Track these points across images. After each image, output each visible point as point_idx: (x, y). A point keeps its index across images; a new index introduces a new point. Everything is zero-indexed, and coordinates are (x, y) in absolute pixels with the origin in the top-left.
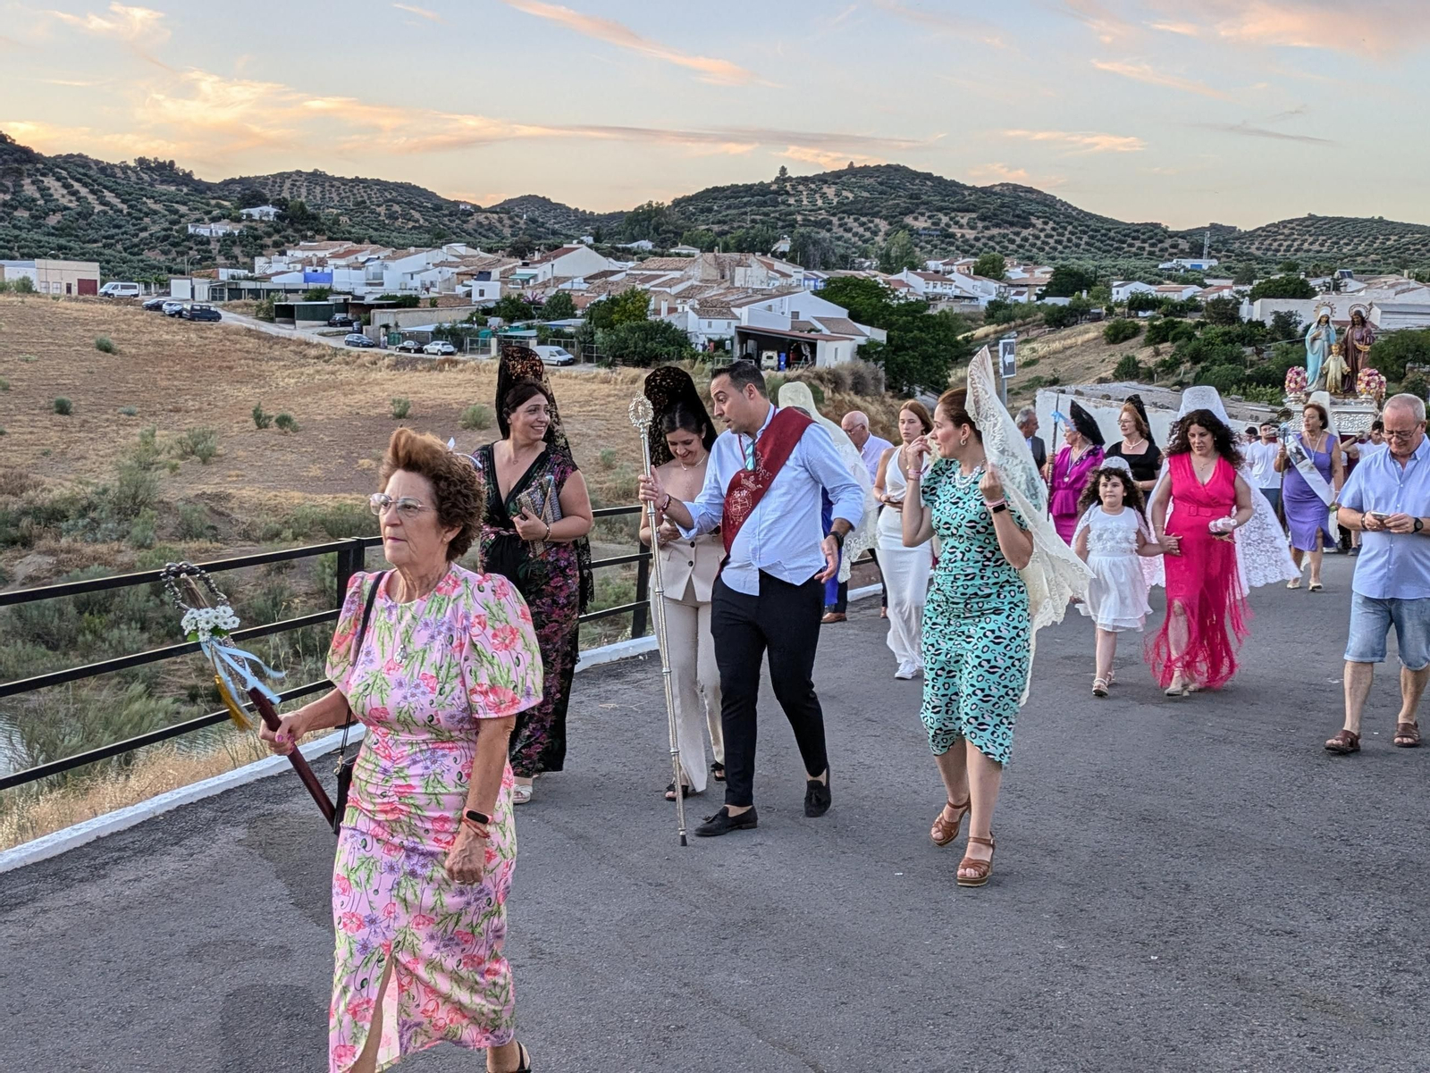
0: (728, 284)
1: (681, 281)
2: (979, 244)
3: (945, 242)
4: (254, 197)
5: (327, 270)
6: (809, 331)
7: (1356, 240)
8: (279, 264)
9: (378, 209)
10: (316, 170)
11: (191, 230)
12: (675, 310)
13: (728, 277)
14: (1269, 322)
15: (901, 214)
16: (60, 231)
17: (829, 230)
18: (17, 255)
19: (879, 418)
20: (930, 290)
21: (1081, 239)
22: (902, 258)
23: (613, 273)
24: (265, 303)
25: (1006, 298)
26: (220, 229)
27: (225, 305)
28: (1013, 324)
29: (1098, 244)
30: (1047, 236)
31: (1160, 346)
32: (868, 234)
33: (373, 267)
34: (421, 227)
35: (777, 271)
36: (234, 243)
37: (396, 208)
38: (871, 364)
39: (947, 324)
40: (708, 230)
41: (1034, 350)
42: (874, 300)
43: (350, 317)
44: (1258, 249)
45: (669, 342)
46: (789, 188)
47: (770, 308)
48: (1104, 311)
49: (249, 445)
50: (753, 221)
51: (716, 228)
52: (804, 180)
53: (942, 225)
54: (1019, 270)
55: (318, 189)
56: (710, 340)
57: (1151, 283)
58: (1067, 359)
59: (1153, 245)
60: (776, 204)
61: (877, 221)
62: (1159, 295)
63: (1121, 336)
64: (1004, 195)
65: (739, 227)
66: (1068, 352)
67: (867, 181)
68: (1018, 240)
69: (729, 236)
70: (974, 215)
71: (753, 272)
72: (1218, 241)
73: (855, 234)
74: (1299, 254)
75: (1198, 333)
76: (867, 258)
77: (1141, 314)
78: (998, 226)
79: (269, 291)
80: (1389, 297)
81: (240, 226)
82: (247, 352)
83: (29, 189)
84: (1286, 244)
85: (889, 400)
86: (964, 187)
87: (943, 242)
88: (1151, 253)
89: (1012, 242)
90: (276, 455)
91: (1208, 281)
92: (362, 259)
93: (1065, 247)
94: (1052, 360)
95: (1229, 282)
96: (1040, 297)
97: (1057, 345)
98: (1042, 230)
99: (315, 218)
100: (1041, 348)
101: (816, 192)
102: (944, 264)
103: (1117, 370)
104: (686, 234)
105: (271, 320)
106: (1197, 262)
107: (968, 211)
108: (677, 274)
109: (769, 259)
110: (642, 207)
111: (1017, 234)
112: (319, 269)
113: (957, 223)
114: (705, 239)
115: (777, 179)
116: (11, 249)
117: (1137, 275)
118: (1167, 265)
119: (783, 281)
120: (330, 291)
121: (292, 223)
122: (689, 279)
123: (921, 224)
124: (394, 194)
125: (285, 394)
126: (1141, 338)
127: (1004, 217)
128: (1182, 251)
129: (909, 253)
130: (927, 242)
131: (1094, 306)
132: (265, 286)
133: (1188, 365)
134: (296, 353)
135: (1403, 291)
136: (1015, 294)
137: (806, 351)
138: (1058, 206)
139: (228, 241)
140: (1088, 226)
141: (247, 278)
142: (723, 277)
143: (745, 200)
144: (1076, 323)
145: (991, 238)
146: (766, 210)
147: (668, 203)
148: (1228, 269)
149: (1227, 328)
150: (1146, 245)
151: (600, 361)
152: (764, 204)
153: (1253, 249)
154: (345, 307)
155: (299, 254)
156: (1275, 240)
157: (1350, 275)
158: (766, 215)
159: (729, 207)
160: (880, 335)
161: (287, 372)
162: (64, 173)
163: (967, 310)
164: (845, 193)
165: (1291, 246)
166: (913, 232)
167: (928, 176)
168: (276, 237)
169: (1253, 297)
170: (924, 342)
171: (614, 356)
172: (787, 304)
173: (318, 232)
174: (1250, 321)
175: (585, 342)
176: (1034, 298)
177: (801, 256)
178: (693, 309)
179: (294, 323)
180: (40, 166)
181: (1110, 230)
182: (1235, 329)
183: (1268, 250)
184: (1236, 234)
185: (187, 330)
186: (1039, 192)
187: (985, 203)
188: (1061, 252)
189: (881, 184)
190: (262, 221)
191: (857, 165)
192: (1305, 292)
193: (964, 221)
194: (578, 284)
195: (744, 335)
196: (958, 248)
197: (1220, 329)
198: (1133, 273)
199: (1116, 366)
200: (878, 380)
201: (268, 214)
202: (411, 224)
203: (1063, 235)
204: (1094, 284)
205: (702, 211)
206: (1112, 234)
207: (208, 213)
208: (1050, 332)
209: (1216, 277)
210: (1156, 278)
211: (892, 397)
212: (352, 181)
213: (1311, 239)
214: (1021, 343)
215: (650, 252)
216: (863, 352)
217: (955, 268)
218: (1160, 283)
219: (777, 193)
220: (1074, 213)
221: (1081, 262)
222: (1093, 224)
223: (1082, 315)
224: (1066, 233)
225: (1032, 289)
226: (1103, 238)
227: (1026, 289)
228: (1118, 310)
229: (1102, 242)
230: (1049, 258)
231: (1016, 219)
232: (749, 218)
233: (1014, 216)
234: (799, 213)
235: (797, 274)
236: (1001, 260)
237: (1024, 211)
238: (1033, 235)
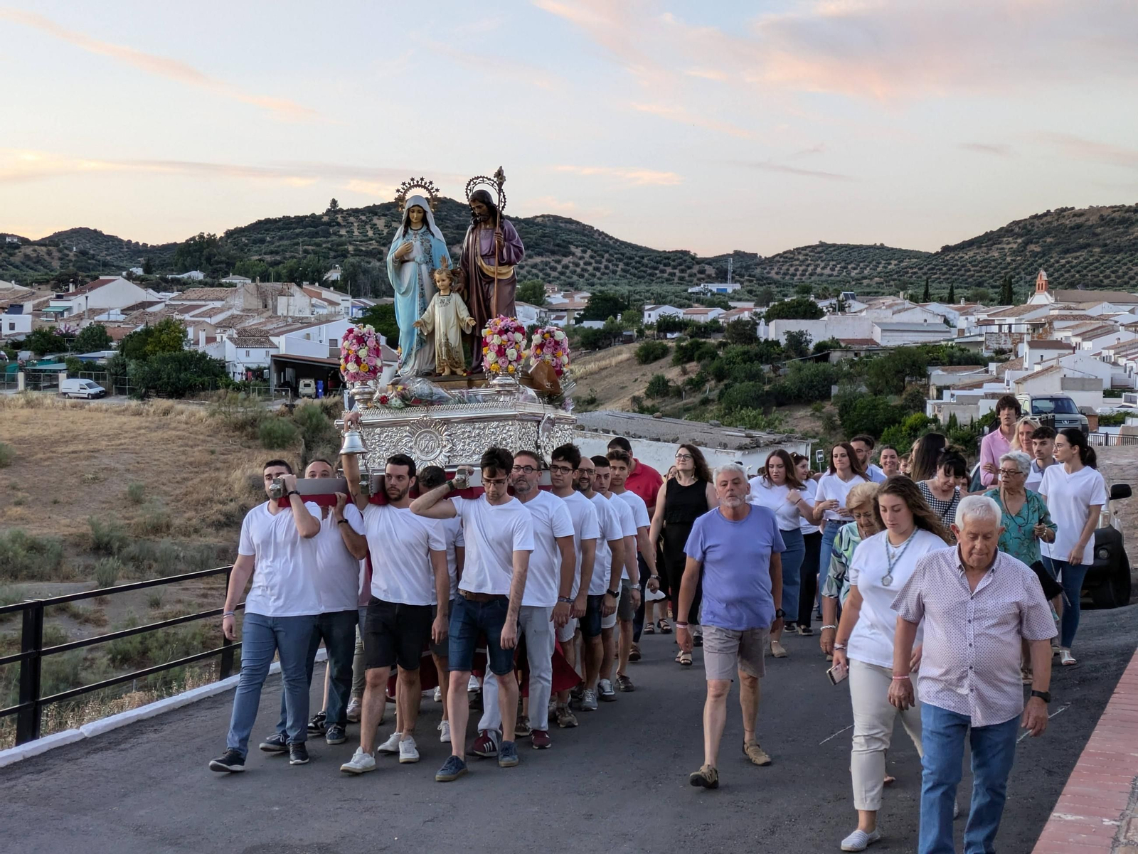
0: (270, 313)
1: (221, 310)
2: (523, 272)
7: (861, 265)
12: (214, 339)
13: (270, 306)
14: (783, 341)
21: (617, 266)
23: (151, 304)
29: (632, 271)
30: (586, 264)
31: (687, 366)
35: (325, 300)
40: (260, 260)
44: (777, 273)
45: (203, 372)
46: (340, 219)
47: (308, 336)
48: (636, 334)
50: (306, 251)
51: (268, 258)
52: (355, 212)
54: (559, 296)
56: (248, 369)
57: (681, 306)
58: (603, 379)
59: (682, 271)
60: (327, 235)
62: (688, 317)
63: (651, 357)
64: (545, 226)
65: (291, 257)
66: (604, 373)
69: (281, 265)
71: (296, 301)
72: (741, 267)
74: (813, 278)
75: (720, 353)
77: (669, 335)
78: (539, 254)
80: (887, 316)
84: (801, 268)
88: (681, 279)
89: (554, 269)
91: (732, 304)
93: (603, 274)
94: (589, 380)
95: (751, 305)
96: (578, 321)
97: (592, 366)
98: (581, 258)
100: (578, 369)
101: (366, 223)
103: (648, 389)
104: (238, 264)
106: (722, 286)
108: (218, 304)
109: (316, 288)
110: (193, 239)
111: (559, 262)
114: (256, 269)
115: (328, 211)
117: (669, 299)
118: (696, 289)
119: (331, 309)
122: (229, 309)
126: (669, 359)
127: (546, 246)
128: (709, 276)
131: (626, 329)
133: (713, 382)
135: (899, 311)
138: (596, 235)
140: (623, 254)
142: (265, 306)
143: (297, 231)
144: (610, 345)
145: (535, 266)
147: (220, 234)
148: (750, 292)
149: (746, 348)
150: (677, 271)
151: (133, 393)
152: (316, 235)
153: (773, 274)
156: (791, 266)
157: (853, 297)
158: (318, 245)
159: (281, 238)
165: (805, 271)
169: (769, 318)
171: (148, 388)
172: (325, 333)
174: (766, 341)
175: (116, 374)
176: (573, 322)
177: (350, 285)
178: (231, 338)
182: (753, 348)
183: (785, 274)
184: (757, 261)
186: (578, 223)
188: (599, 279)
192: (815, 314)
194: (116, 315)
195: (281, 363)
197: (739, 348)
198: (665, 297)
199: (647, 385)
203: (600, 262)
204: (627, 308)
205: (255, 242)
206: (645, 261)
208: (586, 355)
209: (740, 300)
210: (685, 302)
213: (822, 265)
215: (200, 282)
218: (690, 306)
219: (329, 224)
220: (611, 242)
221: (618, 288)
222: (628, 252)
223: (615, 338)
224: (604, 260)
225: (571, 313)
226: (638, 265)
227: (565, 314)
228: (648, 332)
229: (636, 269)
230: (588, 284)
231: (556, 248)
232: (301, 248)
233: (554, 245)
234: (350, 244)
235: (345, 301)
236: (541, 287)
237: (562, 241)
238: (573, 263)
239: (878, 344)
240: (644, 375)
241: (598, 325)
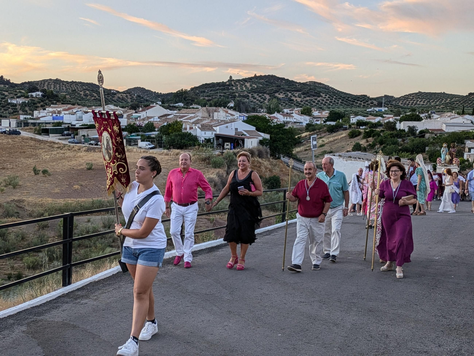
0: (211, 118)
1: (194, 117)
2: (302, 103)
3: (290, 103)
4: (33, 89)
5: (61, 115)
6: (242, 135)
7: (436, 100)
8: (43, 113)
9: (81, 93)
10: (57, 79)
11: (9, 101)
12: (192, 128)
13: (211, 116)
14: (407, 130)
15: (274, 92)
17: (248, 99)
19: (268, 166)
20: (285, 120)
21: (339, 101)
22: (275, 108)
23: (169, 115)
24: (38, 128)
25: (312, 123)
26: (21, 101)
27: (22, 129)
28: (315, 132)
29: (345, 103)
30: (326, 100)
31: (369, 139)
32: (262, 100)
33: (79, 114)
34: (97, 99)
35: (230, 114)
36: (26, 106)
37: (87, 92)
38: (265, 147)
39: (291, 132)
40: (204, 99)
41: (323, 141)
42: (265, 124)
43: (70, 132)
44: (401, 104)
45: (190, 140)
46: (233, 83)
47: (227, 127)
48: (348, 127)
49: (32, 181)
50: (220, 96)
51: (207, 98)
52: (238, 81)
53: (289, 96)
54: (317, 112)
55: (58, 86)
56: (205, 139)
57: (364, 116)
58: (335, 144)
59: (364, 103)
60: (228, 89)
61: (265, 95)
62: (368, 120)
63: (354, 135)
64: (311, 86)
65: (215, 98)
66: (336, 142)
67: (261, 81)
68: (316, 101)
69: (212, 101)
70: (300, 93)
71: (221, 114)
72: (387, 101)
73: (257, 100)
74: (416, 106)
75: (381, 134)
76: (262, 108)
77: (361, 127)
78: (309, 96)
79: (39, 123)
80: (448, 120)
81: (28, 99)
82: (31, 146)
84: (411, 102)
85: (271, 160)
86: (296, 83)
87: (289, 102)
88: (364, 106)
89: (314, 102)
90: (42, 185)
91: (384, 115)
92: (74, 111)
93: (333, 104)
94: (330, 144)
95: (392, 116)
96: (325, 122)
97: (331, 139)
98: (325, 98)
99: (57, 96)
100: (326, 140)
101: (243, 85)
102: (290, 110)
103: (353, 148)
104: (196, 100)
105: (40, 134)
106: (380, 109)
107: (298, 91)
108: (193, 115)
109: (226, 109)
110: (179, 91)
111: (316, 99)
112: (58, 115)
113: (294, 96)
114: (202, 102)
115: (229, 80)
117: (359, 113)
118: (370, 110)
119: (231, 117)
120: (63, 123)
121: (48, 98)
122: (197, 117)
123: (281, 96)
124: (87, 87)
125: (45, 162)
126: (361, 136)
127: (311, 93)
128: (375, 105)
129: (278, 106)
130: (284, 103)
131: (344, 125)
132: (38, 121)
133: (379, 145)
134: (49, 146)
135: (453, 118)
136: (315, 121)
137: (241, 142)
138: (330, 89)
139: (24, 105)
140: (341, 96)
141: (31, 119)
142: (210, 116)
143: (217, 88)
144: (338, 131)
145: (307, 101)
146: (225, 91)
147: (189, 89)
148: (391, 111)
149: (392, 132)
150: (362, 103)
151: (165, 147)
152: (224, 89)
153: (400, 104)
154: (68, 129)
155: (51, 109)
156: (407, 101)
157: (434, 113)
158: (225, 93)
159: (211, 91)
160: (267, 136)
161: (46, 154)
163: (299, 127)
164: (253, 85)
165: (413, 103)
166: (278, 99)
167: (283, 79)
168: (42, 103)
169: (401, 121)
170: (283, 139)
171: (170, 145)
172: (234, 125)
173: (58, 101)
174: (400, 129)
175: (159, 140)
176: (323, 122)
177: (238, 108)
178: (199, 128)
179: (49, 135)
181: (349, 98)
182: (395, 132)
183: (405, 104)
184: (394, 99)
185: (8, 138)
186: (323, 84)
187: (304, 88)
188: (332, 106)
189: (266, 82)
190: (37, 98)
191: (257, 75)
192: (419, 119)
193: (297, 95)
194: (156, 119)
195: (218, 137)
196: (295, 105)
197: (389, 132)
198: (358, 113)
199: (353, 146)
200: (267, 153)
201: (39, 95)
202: (93, 98)
204: (344, 117)
205: (201, 92)
206: (350, 99)
207: (16, 95)
208: (329, 134)
209: (387, 114)
210: (366, 115)
211: (272, 159)
212: (71, 82)
213: (420, 100)
214: (319, 138)
215: (183, 107)
216: (261, 142)
217: (294, 112)
218: (368, 116)
219: (229, 85)
220: (336, 92)
221: (339, 109)
222: (343, 95)
224: (333, 99)
225: (322, 119)
226: (347, 100)
227: (319, 119)
228: (353, 126)
229: (346, 102)
230: (328, 108)
231: (315, 94)
232: (219, 95)
233: (314, 93)
234: (237, 93)
235: (237, 114)
236: (310, 109)
237: (318, 91)
238: (322, 100)
239: (444, 131)
240: (351, 142)
241: (333, 123)
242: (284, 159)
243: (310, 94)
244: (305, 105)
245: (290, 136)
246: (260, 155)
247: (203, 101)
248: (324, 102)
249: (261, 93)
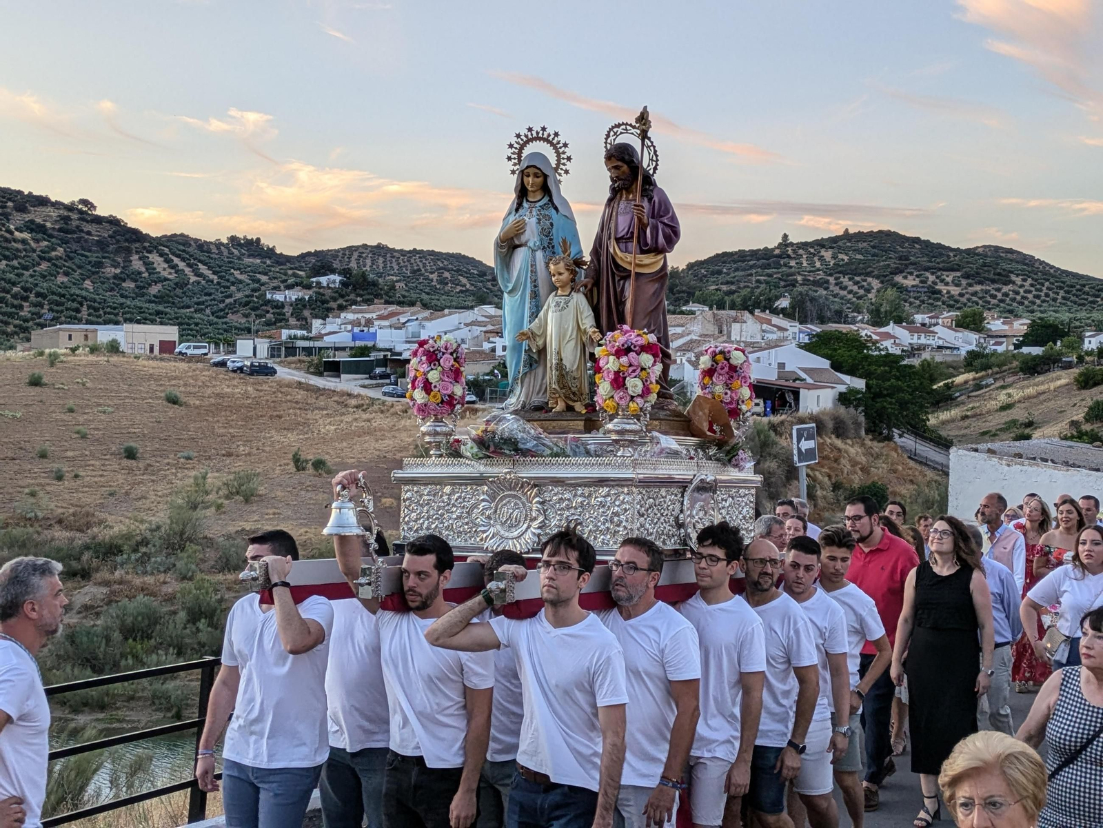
0: (724, 338)
1: (682, 335)
2: (964, 300)
3: (932, 298)
4: (323, 267)
5: (372, 330)
6: (794, 381)
8: (333, 324)
9: (431, 276)
10: (379, 244)
11: (269, 296)
13: (725, 332)
15: (891, 273)
16: (159, 299)
17: (826, 289)
18: (121, 319)
19: (858, 459)
20: (915, 341)
21: (1058, 294)
22: (891, 312)
24: (315, 358)
25: (985, 348)
26: (293, 295)
27: (281, 362)
28: (990, 371)
29: (1073, 298)
30: (1025, 292)
32: (861, 292)
33: (412, 327)
34: (467, 290)
35: (776, 326)
36: (304, 306)
37: (447, 274)
38: (852, 410)
39: (930, 372)
40: (717, 290)
41: (1009, 395)
42: (854, 352)
43: (388, 370)
46: (790, 252)
47: (758, 360)
48: (1075, 360)
49: (288, 486)
50: (758, 281)
51: (724, 288)
52: (804, 245)
53: (930, 283)
54: (999, 322)
55: (381, 260)
58: (1041, 403)
60: (778, 266)
61: (870, 279)
63: (1091, 382)
64: (986, 256)
65: (745, 287)
66: (1042, 397)
67: (860, 245)
68: (999, 296)
69: (735, 295)
70: (958, 274)
71: (748, 328)
73: (850, 292)
76: (859, 313)
78: (980, 283)
79: (320, 349)
81: (310, 292)
82: (297, 403)
83: (137, 264)
85: (868, 443)
86: (949, 249)
87: (930, 297)
89: (994, 297)
90: (309, 495)
92: (403, 320)
93: (1043, 301)
94: (1027, 404)
96: (1017, 347)
97: (1031, 391)
98: (1022, 286)
99: (375, 284)
100: (1016, 393)
101: (814, 255)
102: (930, 318)
103: (1088, 414)
104: (697, 293)
105: (320, 374)
107: (953, 270)
111: (999, 290)
112: (366, 329)
113: (942, 281)
114: (713, 297)
115: (780, 244)
116: (116, 315)
119: (779, 334)
120: (374, 348)
121: (355, 289)
122: (689, 334)
123: (910, 282)
124: (446, 263)
125: (324, 440)
127: (986, 275)
129: (897, 307)
130: (916, 298)
131: (1066, 355)
132: (318, 344)
134: (338, 403)
136: (993, 345)
137: (790, 398)
138: (1037, 265)
139: (299, 305)
140: (1064, 282)
141: (304, 338)
142: (721, 332)
143: (751, 263)
144: (1049, 370)
145: (975, 294)
146: (769, 271)
147: (682, 266)
152: (768, 266)
154: (384, 362)
155: (351, 316)
158: (770, 276)
159: (737, 270)
160: (860, 384)
161: (328, 421)
162: (166, 250)
163: (949, 359)
164: (841, 256)
166: (901, 289)
167: (917, 240)
168: (340, 301)
170: (900, 390)
172: (775, 356)
173: (378, 296)
176: (1011, 348)
177: (798, 312)
178: (689, 361)
179: (339, 376)
180: (147, 244)
181: (1084, 286)
185: (246, 384)
186: (1018, 252)
187: (968, 262)
188: (1040, 306)
189: (873, 247)
190: (329, 288)
191: (851, 231)
193: (949, 279)
196: (944, 303)
199: (1086, 410)
200: (857, 424)
201: (334, 282)
202: (459, 288)
203: (1041, 290)
204: (1067, 334)
205: (713, 273)
206: (1087, 289)
207: (284, 281)
211: (871, 440)
212: (410, 252)
214: (997, 389)
216: (844, 399)
217: (940, 321)
219: (779, 256)
220: (1052, 271)
221: (1057, 315)
222: (1069, 280)
223: (1054, 363)
224: (1044, 288)
225: (1010, 339)
226: (1079, 293)
227: (1004, 339)
228: (1088, 359)
229: (1077, 296)
230: (1028, 311)
231: (997, 277)
232: (754, 279)
233: (994, 274)
234: (799, 274)
235: (793, 327)
236: (981, 314)
237: (1004, 270)
238: (1013, 291)
240: (1083, 400)
241: (1037, 351)
242: (903, 439)
243: (984, 278)
244: (970, 304)
245: (917, 382)
246: (840, 430)
247: (714, 295)
248: (1018, 298)
249: (859, 275)
